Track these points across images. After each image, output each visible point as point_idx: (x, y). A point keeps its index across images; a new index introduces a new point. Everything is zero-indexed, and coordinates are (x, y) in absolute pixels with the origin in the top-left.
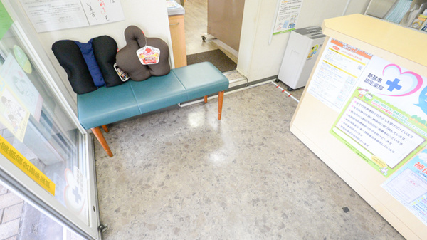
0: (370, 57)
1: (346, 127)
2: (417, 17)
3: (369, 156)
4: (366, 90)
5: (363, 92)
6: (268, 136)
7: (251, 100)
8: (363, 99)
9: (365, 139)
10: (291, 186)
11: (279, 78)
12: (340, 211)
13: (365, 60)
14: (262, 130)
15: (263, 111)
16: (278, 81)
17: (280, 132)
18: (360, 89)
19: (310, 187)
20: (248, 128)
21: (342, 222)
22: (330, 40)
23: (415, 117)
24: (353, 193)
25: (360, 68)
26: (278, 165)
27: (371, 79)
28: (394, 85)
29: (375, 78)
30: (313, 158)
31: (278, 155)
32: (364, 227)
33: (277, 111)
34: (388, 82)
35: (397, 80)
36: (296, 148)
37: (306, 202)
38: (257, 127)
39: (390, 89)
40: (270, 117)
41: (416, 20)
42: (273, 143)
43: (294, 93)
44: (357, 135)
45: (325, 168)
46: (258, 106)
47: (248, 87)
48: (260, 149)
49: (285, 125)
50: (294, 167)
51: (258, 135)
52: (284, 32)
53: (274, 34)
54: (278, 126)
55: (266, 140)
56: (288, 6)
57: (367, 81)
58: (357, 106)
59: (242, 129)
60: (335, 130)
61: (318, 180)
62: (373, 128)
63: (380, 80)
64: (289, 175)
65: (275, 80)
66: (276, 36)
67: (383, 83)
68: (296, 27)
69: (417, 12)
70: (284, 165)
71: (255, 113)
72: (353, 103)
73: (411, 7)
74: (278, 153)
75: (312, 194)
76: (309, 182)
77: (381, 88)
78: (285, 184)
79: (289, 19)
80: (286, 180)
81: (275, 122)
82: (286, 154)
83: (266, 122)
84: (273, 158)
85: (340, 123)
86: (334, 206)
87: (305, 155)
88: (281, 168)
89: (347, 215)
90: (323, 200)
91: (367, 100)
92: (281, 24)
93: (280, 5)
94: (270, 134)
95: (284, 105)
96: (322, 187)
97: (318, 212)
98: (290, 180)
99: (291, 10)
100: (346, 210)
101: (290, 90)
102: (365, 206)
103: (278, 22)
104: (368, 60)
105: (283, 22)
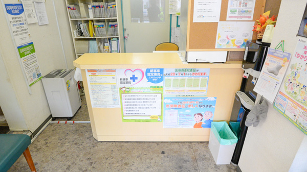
0: (115, 71)
1: (129, 112)
2: (104, 48)
3: (148, 118)
4: (124, 87)
5: (124, 89)
6: (89, 156)
7: (48, 145)
8: (126, 92)
9: (141, 111)
10: (133, 168)
11: (53, 116)
12: (162, 156)
13: (113, 73)
14: (81, 156)
15: (66, 144)
16: (54, 119)
17: (94, 147)
18: (121, 89)
19: (141, 159)
20: (69, 163)
21: (168, 159)
22: (86, 71)
23: (151, 87)
24: (157, 143)
25: (114, 78)
26: (115, 165)
27: (123, 81)
28: (134, 78)
29: (124, 79)
30: (126, 144)
31: (108, 160)
32: (175, 152)
33: (76, 137)
34: (131, 78)
35: (134, 76)
36: (112, 147)
37: (148, 167)
38: (75, 157)
39: (134, 81)
40: (76, 144)
41: (105, 50)
42: (97, 156)
43: (74, 119)
44: (136, 112)
45: (135, 144)
46: (59, 144)
47: (35, 138)
48: (94, 167)
49: (92, 141)
50: (123, 157)
51: (82, 161)
52: (36, 82)
53: (30, 85)
54: (88, 145)
55: (90, 159)
56: (28, 62)
57: (121, 83)
58: (126, 98)
59: (65, 167)
60: (125, 118)
61: (140, 152)
62: (140, 104)
63: (127, 79)
64: (126, 164)
65: (51, 119)
66: (32, 86)
67: (129, 80)
68: (43, 75)
69: (102, 46)
70: (118, 161)
71: (62, 150)
72: (123, 98)
73: (98, 44)
74: (107, 159)
75: (146, 161)
76: (138, 157)
77: (130, 83)
78: (130, 170)
79: (34, 71)
80: (127, 168)
81: (83, 144)
82: (112, 155)
83: (78, 149)
84: (107, 164)
85: (124, 112)
86: (158, 156)
87: (121, 147)
88: (118, 165)
89: (166, 154)
90: (152, 159)
91: (128, 92)
92: (31, 77)
93: (23, 64)
94: (89, 153)
95: (77, 130)
96: (145, 153)
97: (157, 166)
98: (129, 166)
99: (33, 65)
100: (163, 153)
101: (70, 119)
102: (166, 144)
103: (28, 76)
104: (115, 73)
105: (32, 75)
